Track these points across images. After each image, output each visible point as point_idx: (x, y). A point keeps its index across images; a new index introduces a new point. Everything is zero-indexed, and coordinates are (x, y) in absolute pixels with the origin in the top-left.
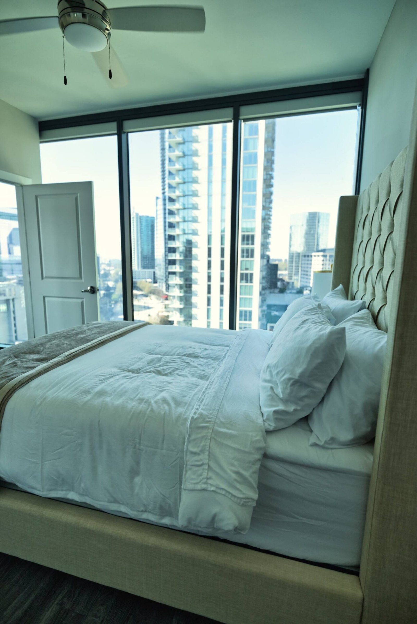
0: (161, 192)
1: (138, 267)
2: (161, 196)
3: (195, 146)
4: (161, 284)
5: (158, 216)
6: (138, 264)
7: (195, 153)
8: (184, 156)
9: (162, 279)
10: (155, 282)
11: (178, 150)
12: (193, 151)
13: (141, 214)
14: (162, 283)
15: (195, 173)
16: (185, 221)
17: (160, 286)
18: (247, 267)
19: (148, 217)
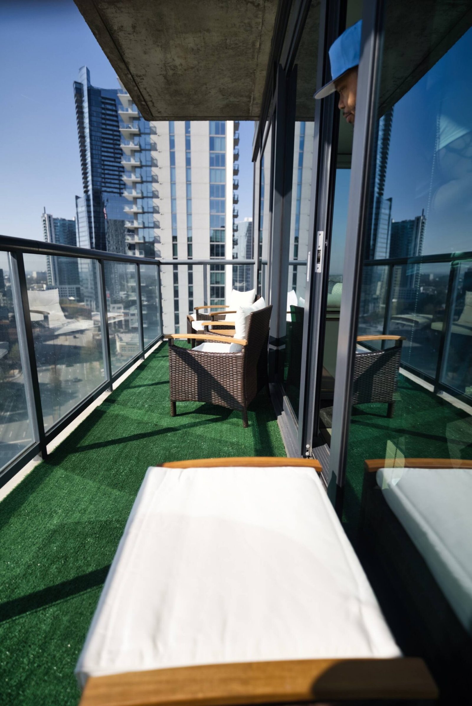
0: (83, 190)
1: (56, 281)
2: (82, 195)
3: (153, 138)
4: (89, 303)
5: (80, 220)
6: (55, 279)
7: (153, 147)
8: (140, 151)
9: (91, 297)
10: (80, 300)
11: (133, 143)
12: (151, 144)
13: (55, 216)
14: (91, 301)
15: (154, 170)
16: (144, 227)
17: (87, 305)
18: (218, 281)
19: (64, 220)
